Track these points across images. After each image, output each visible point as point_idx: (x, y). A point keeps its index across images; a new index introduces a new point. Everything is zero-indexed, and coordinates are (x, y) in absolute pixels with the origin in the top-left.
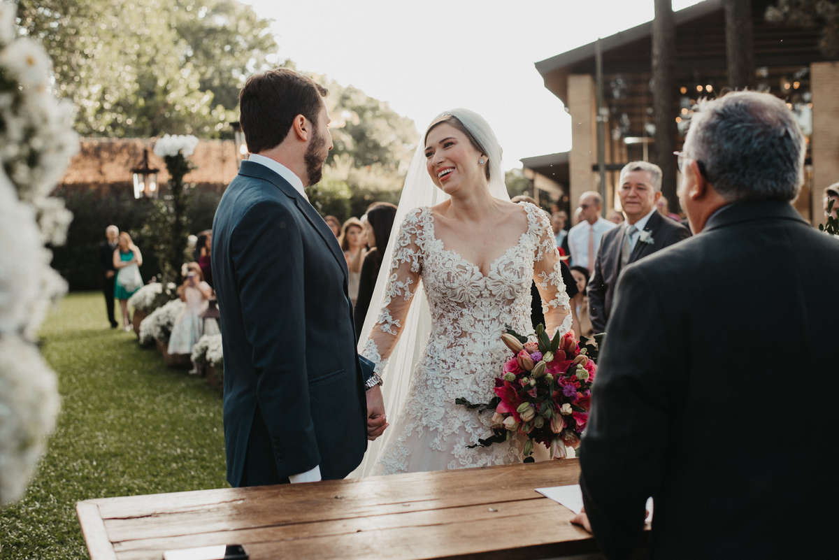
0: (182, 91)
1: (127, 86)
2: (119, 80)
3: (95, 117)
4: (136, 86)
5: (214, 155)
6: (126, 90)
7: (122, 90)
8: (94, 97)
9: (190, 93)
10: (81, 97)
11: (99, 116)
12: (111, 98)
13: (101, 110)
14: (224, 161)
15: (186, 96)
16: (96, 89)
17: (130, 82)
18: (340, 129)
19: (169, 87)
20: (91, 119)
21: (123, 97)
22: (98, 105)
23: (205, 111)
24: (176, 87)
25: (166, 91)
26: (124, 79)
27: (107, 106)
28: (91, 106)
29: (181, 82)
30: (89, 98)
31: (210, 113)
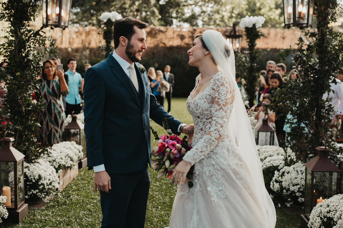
0: (267, 8)
1: (243, 6)
2: (240, 4)
3: (228, 20)
4: (247, 6)
5: (279, 35)
6: (243, 8)
7: (241, 8)
8: (228, 11)
9: (271, 9)
10: (222, 11)
11: (230, 20)
12: (236, 12)
13: (231, 17)
14: (284, 38)
15: (269, 11)
16: (229, 7)
17: (244, 5)
18: (339, 26)
19: (261, 7)
20: (226, 21)
21: (241, 11)
22: (229, 15)
23: (277, 18)
24: (265, 7)
25: (260, 9)
26: (242, 4)
27: (234, 15)
28: (227, 15)
29: (267, 5)
30: (225, 11)
31: (279, 19)
